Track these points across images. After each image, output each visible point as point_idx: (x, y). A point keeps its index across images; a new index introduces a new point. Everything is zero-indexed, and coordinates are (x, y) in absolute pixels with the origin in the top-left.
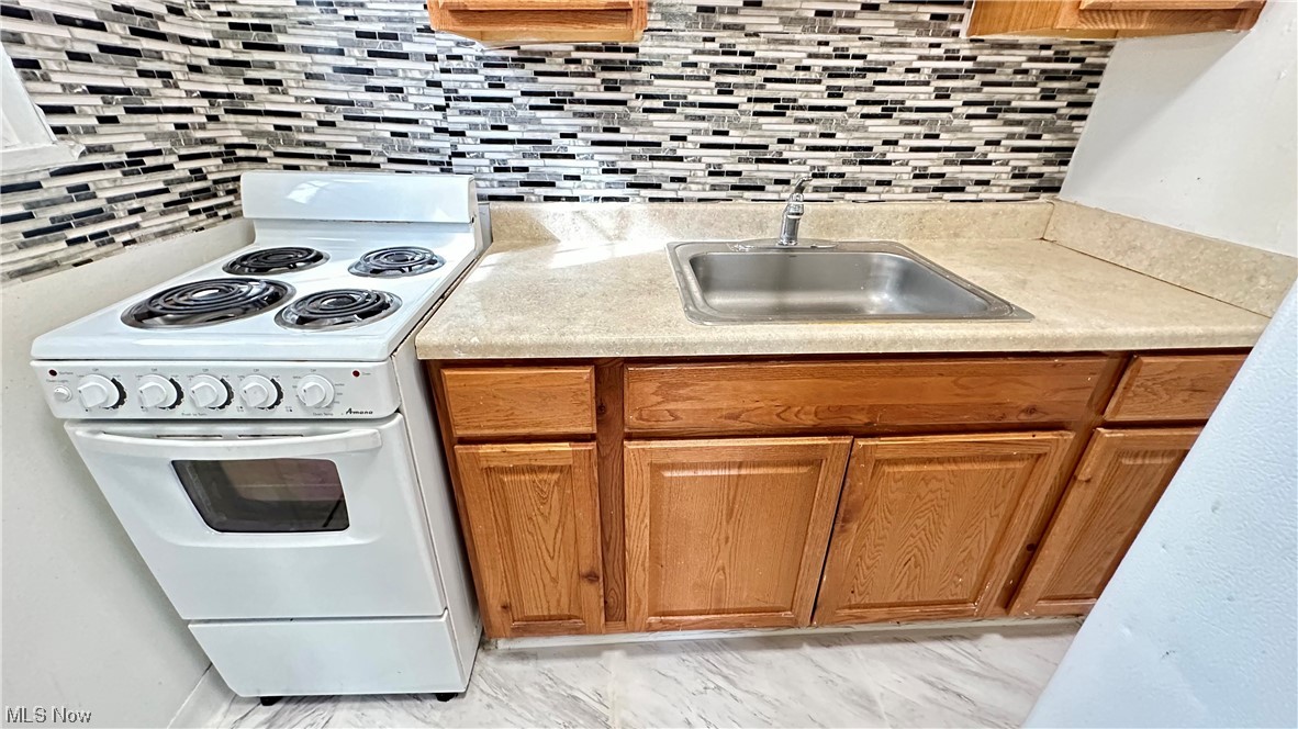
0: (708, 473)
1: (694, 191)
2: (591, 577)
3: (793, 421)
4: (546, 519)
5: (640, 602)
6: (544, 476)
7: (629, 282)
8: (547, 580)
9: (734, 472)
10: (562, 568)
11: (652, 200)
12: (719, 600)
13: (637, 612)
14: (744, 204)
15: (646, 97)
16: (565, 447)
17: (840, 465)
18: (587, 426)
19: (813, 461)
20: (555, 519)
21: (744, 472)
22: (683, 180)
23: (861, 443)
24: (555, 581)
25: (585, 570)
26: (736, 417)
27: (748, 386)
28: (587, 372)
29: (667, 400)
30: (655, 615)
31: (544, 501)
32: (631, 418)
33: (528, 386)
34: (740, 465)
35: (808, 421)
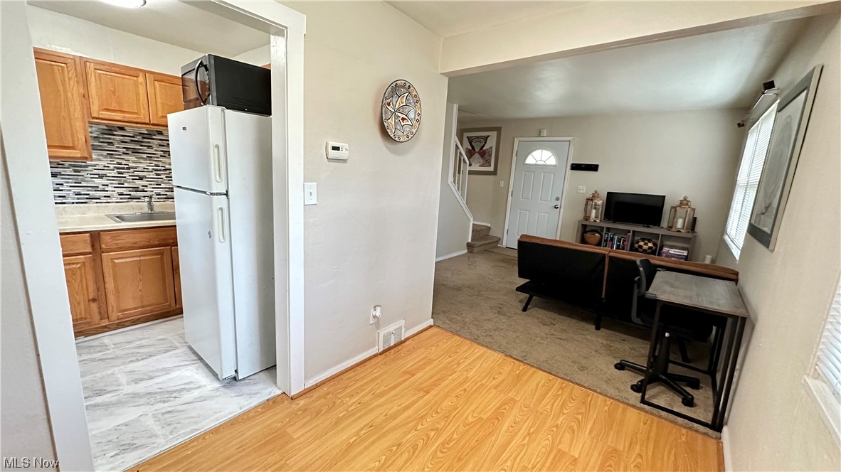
0: (128, 260)
1: (114, 200)
2: (94, 300)
3: (152, 243)
4: (75, 280)
5: (113, 307)
6: (74, 266)
7: (97, 219)
8: (76, 303)
9: (138, 259)
10: (82, 298)
11: (97, 203)
12: (142, 302)
13: (113, 311)
14: (134, 203)
15: (91, 174)
16: (82, 256)
17: (169, 253)
18: (89, 250)
19: (162, 254)
20: (78, 280)
21: (142, 258)
22: (109, 197)
23: (173, 248)
24: (79, 304)
25: (91, 298)
26: (136, 243)
27: (137, 235)
28: (88, 235)
29: (114, 240)
30: (120, 312)
31: (74, 275)
32: (104, 246)
33: (69, 239)
34: (140, 256)
35: (157, 243)
